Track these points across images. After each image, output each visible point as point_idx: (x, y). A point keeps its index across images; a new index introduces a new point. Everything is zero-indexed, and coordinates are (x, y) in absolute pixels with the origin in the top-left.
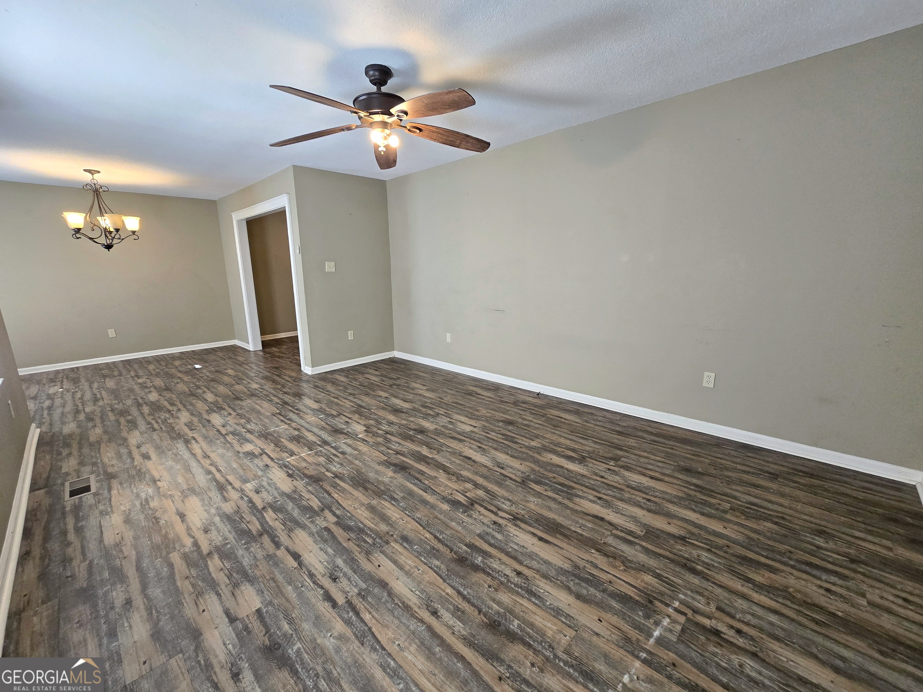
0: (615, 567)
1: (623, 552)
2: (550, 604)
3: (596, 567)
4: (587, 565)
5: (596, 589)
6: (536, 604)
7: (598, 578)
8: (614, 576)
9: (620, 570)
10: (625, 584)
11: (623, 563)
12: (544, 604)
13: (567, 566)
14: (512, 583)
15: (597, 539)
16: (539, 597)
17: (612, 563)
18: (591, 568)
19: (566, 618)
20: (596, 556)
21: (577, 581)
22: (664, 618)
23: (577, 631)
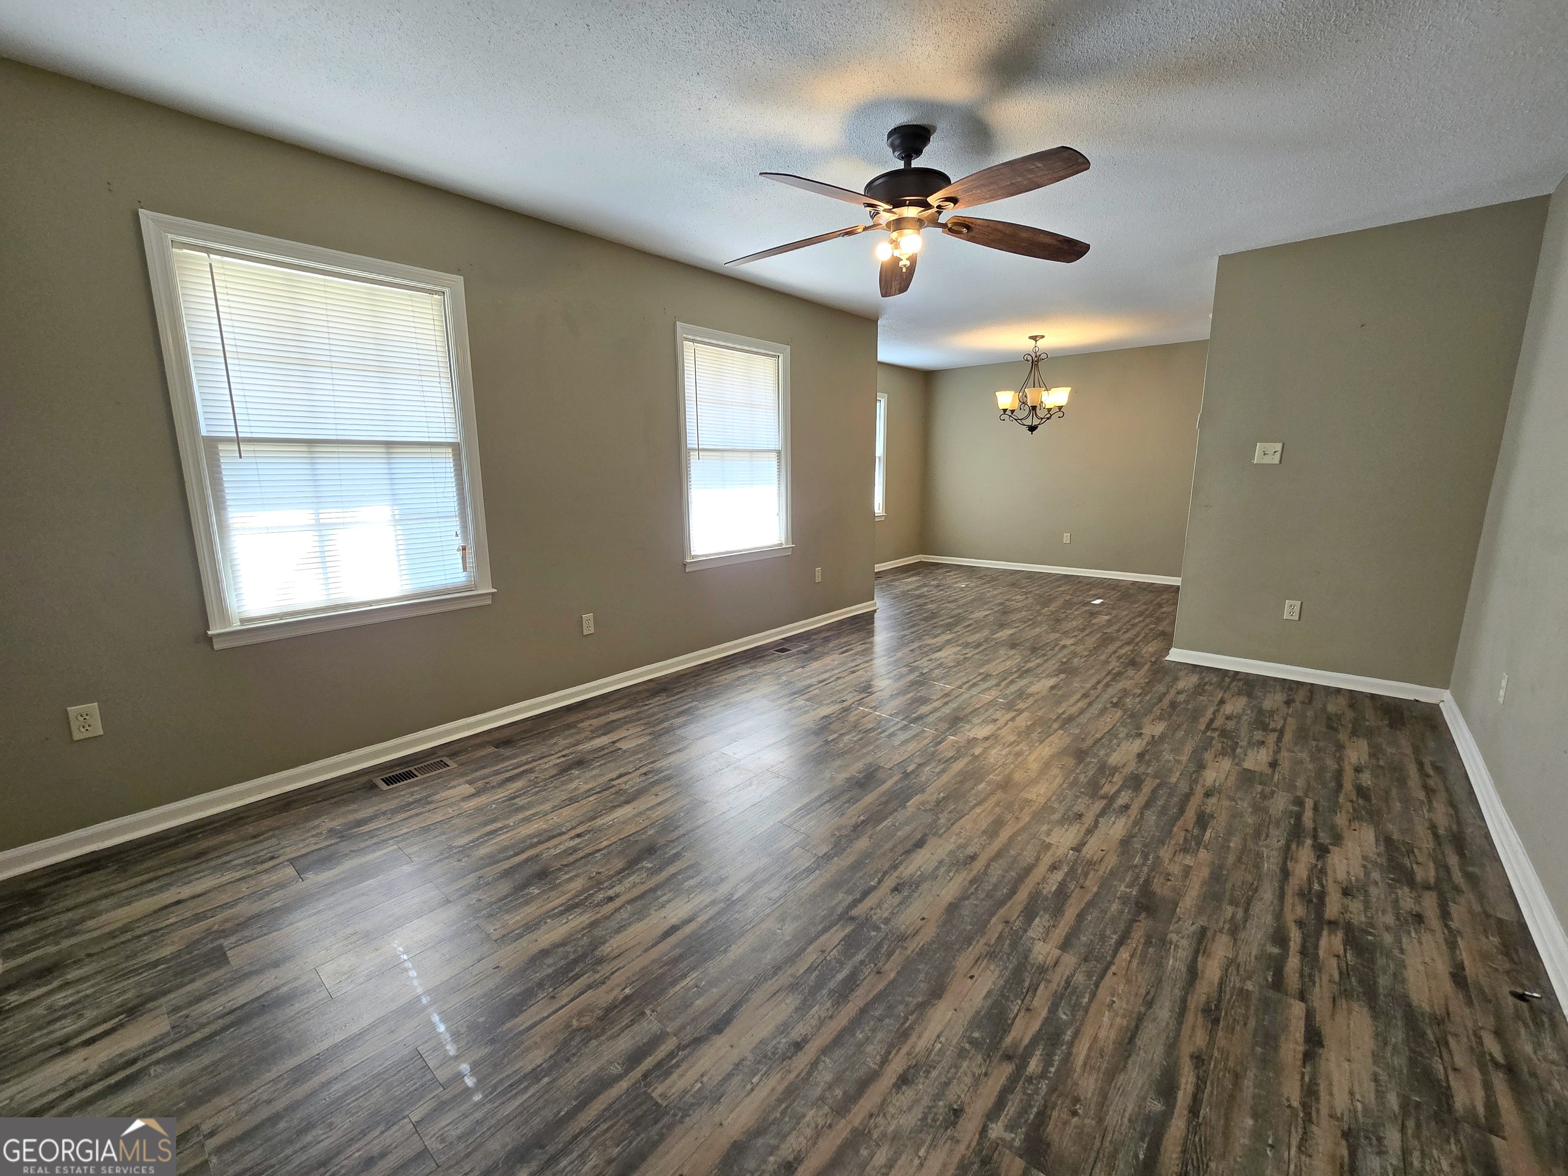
0: (580, 1014)
1: (612, 1038)
2: (546, 923)
3: (590, 987)
4: (597, 976)
5: (548, 976)
6: (553, 909)
7: (567, 983)
8: (563, 1006)
9: (571, 1018)
10: (541, 1016)
11: (587, 1029)
12: (549, 917)
13: (606, 949)
14: (596, 892)
15: (658, 1004)
16: (562, 913)
17: (592, 1011)
18: (592, 979)
19: (518, 934)
20: (615, 993)
21: (572, 957)
22: (458, 1049)
23: (496, 941)
